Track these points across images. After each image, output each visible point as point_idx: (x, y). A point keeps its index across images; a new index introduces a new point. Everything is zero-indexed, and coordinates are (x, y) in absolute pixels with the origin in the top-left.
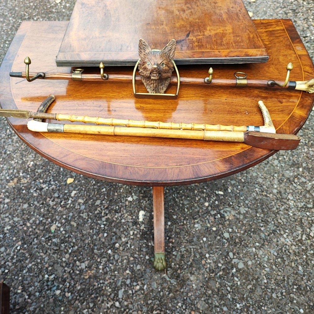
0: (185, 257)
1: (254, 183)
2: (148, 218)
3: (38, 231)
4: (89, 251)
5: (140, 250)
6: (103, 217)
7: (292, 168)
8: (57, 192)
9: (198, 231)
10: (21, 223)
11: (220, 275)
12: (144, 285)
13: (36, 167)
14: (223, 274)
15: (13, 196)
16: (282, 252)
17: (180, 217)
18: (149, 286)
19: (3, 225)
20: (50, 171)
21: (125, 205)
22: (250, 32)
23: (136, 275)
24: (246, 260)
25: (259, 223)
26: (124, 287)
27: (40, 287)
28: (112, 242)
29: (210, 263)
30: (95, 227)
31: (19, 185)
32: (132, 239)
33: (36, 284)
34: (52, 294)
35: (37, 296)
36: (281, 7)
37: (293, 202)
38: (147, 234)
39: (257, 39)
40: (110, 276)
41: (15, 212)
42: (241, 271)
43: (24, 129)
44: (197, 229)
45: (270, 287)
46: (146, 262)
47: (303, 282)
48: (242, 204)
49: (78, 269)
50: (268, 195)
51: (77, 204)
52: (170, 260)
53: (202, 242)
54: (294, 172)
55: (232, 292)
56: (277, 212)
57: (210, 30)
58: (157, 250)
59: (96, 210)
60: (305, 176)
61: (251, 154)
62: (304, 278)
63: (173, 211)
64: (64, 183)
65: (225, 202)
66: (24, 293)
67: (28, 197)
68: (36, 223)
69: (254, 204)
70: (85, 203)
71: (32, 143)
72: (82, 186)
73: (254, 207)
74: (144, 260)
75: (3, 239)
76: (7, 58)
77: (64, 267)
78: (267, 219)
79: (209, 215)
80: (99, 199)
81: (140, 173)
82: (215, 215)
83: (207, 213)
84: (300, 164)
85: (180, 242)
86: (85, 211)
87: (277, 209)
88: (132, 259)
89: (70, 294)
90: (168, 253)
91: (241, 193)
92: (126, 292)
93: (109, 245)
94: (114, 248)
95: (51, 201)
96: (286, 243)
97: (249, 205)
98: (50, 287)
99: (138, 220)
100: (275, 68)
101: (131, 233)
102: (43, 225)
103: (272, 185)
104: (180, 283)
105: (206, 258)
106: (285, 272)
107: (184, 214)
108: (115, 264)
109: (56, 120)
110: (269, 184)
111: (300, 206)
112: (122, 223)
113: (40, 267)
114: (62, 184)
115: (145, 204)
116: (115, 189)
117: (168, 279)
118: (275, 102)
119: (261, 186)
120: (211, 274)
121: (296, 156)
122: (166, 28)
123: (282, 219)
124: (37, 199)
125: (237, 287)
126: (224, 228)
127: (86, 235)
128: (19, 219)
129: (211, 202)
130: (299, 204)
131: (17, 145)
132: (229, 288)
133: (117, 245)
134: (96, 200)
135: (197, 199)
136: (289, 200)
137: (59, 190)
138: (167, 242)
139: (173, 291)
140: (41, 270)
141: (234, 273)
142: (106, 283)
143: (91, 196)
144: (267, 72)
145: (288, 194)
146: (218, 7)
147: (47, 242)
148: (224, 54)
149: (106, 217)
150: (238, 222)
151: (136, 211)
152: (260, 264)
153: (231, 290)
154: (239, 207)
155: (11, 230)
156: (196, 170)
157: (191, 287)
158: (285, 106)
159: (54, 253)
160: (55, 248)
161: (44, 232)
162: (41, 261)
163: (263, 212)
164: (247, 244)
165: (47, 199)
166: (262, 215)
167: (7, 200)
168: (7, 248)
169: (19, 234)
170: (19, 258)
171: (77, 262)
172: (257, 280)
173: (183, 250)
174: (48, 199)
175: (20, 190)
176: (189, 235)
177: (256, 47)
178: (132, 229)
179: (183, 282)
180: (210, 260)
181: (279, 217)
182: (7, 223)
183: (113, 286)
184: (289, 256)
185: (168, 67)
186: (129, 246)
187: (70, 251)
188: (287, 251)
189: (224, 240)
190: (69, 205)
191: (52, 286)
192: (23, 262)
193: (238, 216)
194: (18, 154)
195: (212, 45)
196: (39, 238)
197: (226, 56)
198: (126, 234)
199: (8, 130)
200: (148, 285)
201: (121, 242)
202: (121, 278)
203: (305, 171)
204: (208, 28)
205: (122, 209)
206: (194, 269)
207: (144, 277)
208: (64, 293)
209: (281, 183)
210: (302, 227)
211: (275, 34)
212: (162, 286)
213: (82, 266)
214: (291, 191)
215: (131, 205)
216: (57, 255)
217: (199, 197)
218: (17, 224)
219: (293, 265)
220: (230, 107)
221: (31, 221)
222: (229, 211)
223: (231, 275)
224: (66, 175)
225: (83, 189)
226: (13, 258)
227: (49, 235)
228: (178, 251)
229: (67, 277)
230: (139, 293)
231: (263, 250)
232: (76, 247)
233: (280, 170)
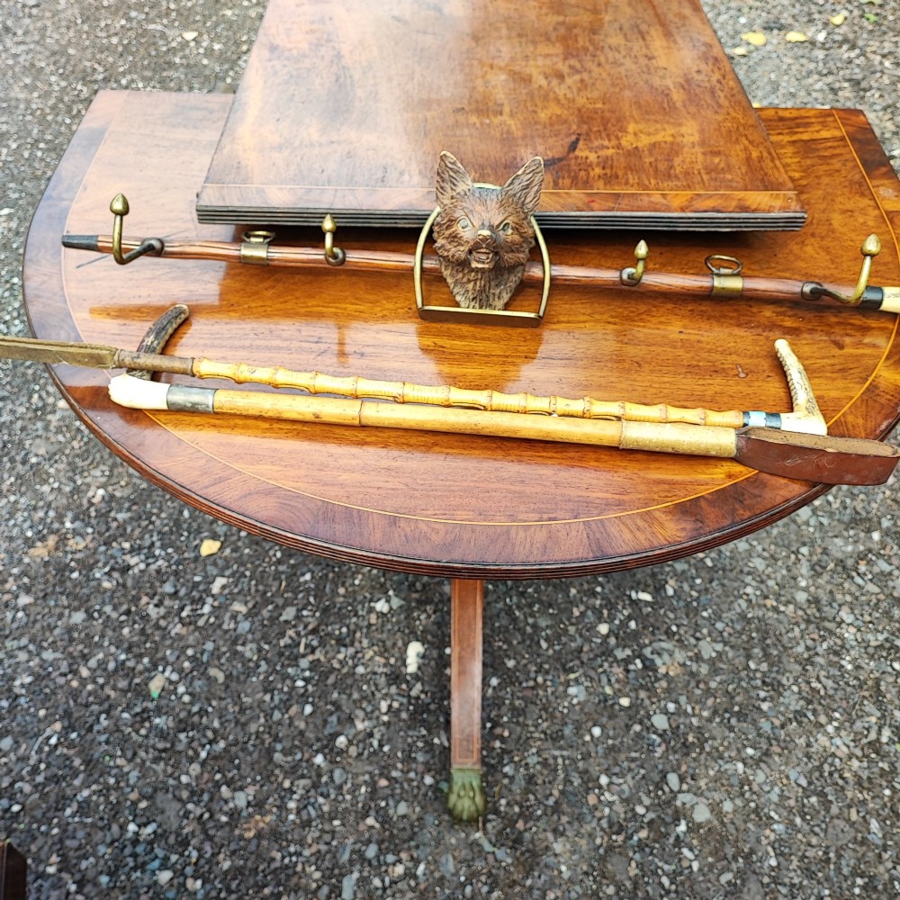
0: (540, 782)
1: (741, 571)
2: (433, 663)
3: (112, 694)
4: (260, 756)
5: (408, 759)
6: (304, 656)
7: (852, 532)
8: (172, 578)
9: (577, 708)
10: (64, 667)
11: (640, 840)
12: (417, 862)
13: (113, 504)
14: (648, 838)
15: (42, 587)
16: (821, 776)
17: (525, 665)
18: (432, 867)
19: (9, 671)
20: (154, 518)
21: (366, 623)
22: (751, 142)
23: (395, 832)
24: (717, 796)
25: (756, 688)
26: (358, 867)
27: (113, 860)
28: (326, 733)
29: (610, 804)
30: (279, 686)
31: (61, 554)
32: (384, 724)
33: (102, 849)
34: (147, 880)
35: (104, 886)
36: (820, 73)
37: (852, 630)
38: (429, 711)
39: (771, 165)
40: (317, 834)
41: (48, 634)
42: (701, 831)
43: (100, 398)
44: (575, 701)
45: (787, 880)
46: (425, 795)
47: (881, 869)
48: (705, 631)
49: (226, 808)
50: (782, 608)
51: (228, 615)
52: (496, 789)
53: (588, 738)
54: (856, 542)
55: (676, 892)
56: (808, 660)
57: (635, 134)
58: (458, 760)
59: (283, 635)
60: (890, 557)
61: (756, 492)
62: (886, 856)
63: (505, 647)
64: (192, 555)
65: (657, 624)
66: (65, 875)
67: (85, 591)
68: (106, 669)
69: (740, 633)
70: (250, 615)
71: (122, 440)
72: (243, 564)
73: (739, 641)
74: (418, 787)
75: (9, 712)
76: (54, 194)
77: (184, 803)
78: (779, 677)
79: (611, 659)
80: (292, 605)
81: (434, 537)
82: (627, 661)
83: (603, 654)
84: (875, 519)
85: (524, 737)
86: (250, 637)
87: (808, 648)
88: (383, 783)
89: (199, 883)
90: (490, 768)
91: (702, 598)
92: (363, 881)
93: (318, 740)
94: (332, 750)
95: (151, 606)
96: (833, 749)
97: (725, 634)
98: (140, 860)
99: (403, 669)
100: (821, 247)
101: (384, 706)
102: (127, 675)
103: (794, 578)
104: (522, 859)
105: (600, 787)
106: (829, 836)
107: (539, 655)
108: (333, 796)
109: (193, 375)
110: (783, 577)
111: (873, 643)
112: (357, 677)
113: (113, 799)
114: (186, 555)
115: (424, 622)
116: (338, 575)
117: (488, 847)
118: (822, 345)
119: (762, 582)
120: (614, 837)
121: (862, 496)
122: (510, 122)
123: (823, 679)
124: (112, 598)
125: (688, 878)
126: (654, 700)
127: (251, 708)
128: (58, 655)
129: (617, 622)
130: (870, 637)
131: (61, 438)
132: (665, 881)
133: (341, 741)
134: (284, 607)
135: (576, 612)
136: (843, 625)
137: (176, 573)
138: (488, 737)
139: (501, 884)
140: (116, 810)
141: (682, 836)
142: (307, 853)
143: (269, 594)
144: (798, 258)
145: (840, 605)
146: (657, 68)
147: (137, 726)
148: (676, 203)
149: (311, 658)
150: (693, 684)
151: (400, 643)
152: (756, 811)
153: (673, 887)
154: (698, 639)
155: (32, 688)
156: (598, 535)
157: (556, 873)
158: (852, 355)
159: (156, 760)
160: (161, 745)
161: (129, 695)
162: (118, 782)
163: (767, 655)
164: (721, 749)
165: (140, 599)
166: (764, 667)
167: (24, 600)
168: (21, 739)
169: (56, 701)
170: (54, 770)
171: (224, 788)
172: (747, 857)
173: (532, 760)
174: (145, 599)
175: (63, 569)
176: (552, 716)
177: (768, 185)
178: (386, 694)
179: (531, 859)
180: (610, 794)
181: (814, 674)
182: (22, 666)
183: (327, 864)
184: (843, 789)
185: (521, 235)
186: (375, 743)
187: (203, 754)
188: (836, 775)
189: (654, 737)
190: (205, 618)
191: (147, 858)
192: (64, 784)
193: (694, 667)
194: (61, 466)
195: (644, 177)
196: (112, 713)
197: (683, 210)
198: (369, 709)
199: (36, 396)
200: (428, 863)
201: (352, 732)
202: (351, 840)
203: (889, 540)
204: (631, 127)
205: (358, 635)
206: (565, 819)
207: (420, 838)
208: (181, 879)
209: (819, 575)
210: (879, 704)
211: (818, 150)
212: (469, 866)
213: (237, 802)
214: (848, 598)
215: (383, 626)
216: (166, 764)
217: (582, 608)
218: (50, 669)
219: (854, 816)
220: (692, 354)
221: (93, 663)
222: (667, 651)
223: (672, 840)
224: (199, 531)
225: (248, 573)
226: (35, 771)
227: (145, 704)
228: (517, 765)
229: (193, 832)
230: (400, 885)
231: (767, 770)
232: (222, 744)
233: (817, 535)
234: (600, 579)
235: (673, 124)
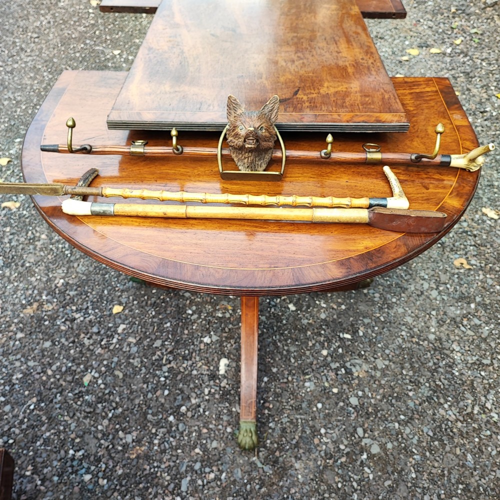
0: (288, 431)
1: (400, 324)
2: (233, 369)
3: (64, 383)
4: (140, 416)
5: (219, 418)
6: (165, 365)
7: (460, 304)
8: (97, 325)
9: (310, 393)
10: (39, 369)
11: (342, 463)
12: (221, 472)
13: (68, 287)
14: (346, 461)
15: (29, 329)
16: (441, 431)
17: (283, 371)
18: (230, 475)
19: (10, 371)
20: (89, 294)
21: (198, 348)
22: (385, 91)
23: (210, 456)
24: (384, 440)
25: (407, 384)
26: (190, 474)
27: (61, 469)
28: (175, 405)
29: (326, 444)
30: (152, 380)
31: (40, 312)
32: (206, 400)
33: (55, 463)
34: (78, 479)
35: (56, 482)
37: (459, 354)
38: (230, 394)
39: (394, 101)
40: (169, 457)
41: (31, 353)
42: (375, 459)
44: (308, 390)
45: (421, 485)
46: (227, 437)
47: (473, 480)
48: (379, 354)
49: (121, 443)
50: (421, 343)
51: (126, 344)
52: (265, 435)
53: (315, 409)
54: (462, 309)
55: (361, 490)
56: (435, 369)
57: (328, 87)
58: (244, 417)
59: (154, 354)
60: (480, 317)
61: (379, 255)
62: (475, 473)
63: (272, 361)
64: (108, 313)
65: (354, 351)
66: (35, 476)
67: (52, 331)
68: (61, 371)
69: (398, 356)
70: (137, 344)
72: (135, 318)
73: (398, 359)
74: (223, 433)
75: (9, 392)
77: (99, 440)
78: (419, 379)
79: (328, 368)
80: (160, 339)
81: (217, 275)
82: (337, 369)
83: (324, 365)
84: (473, 297)
85: (281, 408)
86: (137, 355)
87: (435, 364)
88: (205, 431)
89: (105, 481)
90: (261, 424)
91: (378, 337)
92: (193, 481)
93: (171, 408)
94: (178, 414)
95: (86, 339)
96: (447, 417)
97: (390, 356)
98: (75, 469)
99: (217, 372)
100: (421, 142)
101: (206, 391)
102: (72, 374)
103: (428, 327)
104: (278, 471)
105: (321, 435)
106: (444, 462)
107: (290, 366)
108: (178, 438)
110: (422, 326)
111: (470, 362)
112: (193, 376)
113: (62, 437)
114: (105, 313)
115: (229, 348)
116: (184, 324)
117: (259, 465)
118: (418, 188)
119: (411, 329)
120: (328, 461)
121: (465, 285)
122: (265, 82)
123: (443, 380)
124: (65, 334)
125: (367, 483)
126: (351, 390)
127: (136, 391)
128: (36, 363)
129: (332, 349)
130: (469, 358)
131: (42, 253)
132: (355, 484)
133: (183, 409)
134: (155, 340)
135: (310, 344)
136: (454, 352)
137: (99, 322)
138: (260, 409)
139: (266, 485)
140: (63, 443)
141: (364, 461)
142: (163, 466)
143: (148, 333)
144: (409, 147)
145: (453, 342)
146: (342, 57)
147: (76, 400)
148: (345, 118)
149: (168, 366)
150: (372, 382)
151: (216, 359)
152: (405, 448)
153: (359, 488)
154: (375, 358)
155: (22, 380)
156: (298, 274)
157: (296, 479)
158: (432, 193)
159: (85, 417)
160: (88, 410)
161: (73, 384)
162: (65, 429)
163: (412, 367)
164: (387, 415)
165: (80, 335)
166: (411, 373)
167: (20, 335)
168: (15, 406)
169: (34, 387)
170: (32, 422)
171: (120, 433)
172: (400, 473)
173: (285, 420)
174: (82, 335)
175: (40, 320)
176: (296, 397)
177: (390, 110)
178: (208, 385)
179: (283, 471)
180: (326, 439)
181: (438, 377)
182: (17, 369)
183: (173, 472)
184: (452, 438)
185: (269, 133)
186: (201, 410)
187: (110, 415)
188: (449, 430)
189: (351, 409)
190: (114, 345)
191: (78, 468)
192: (37, 429)
193: (373, 373)
194: (42, 268)
195: (330, 107)
196: (63, 393)
197: (348, 122)
198: (199, 393)
199: (30, 232)
200: (228, 473)
201: (189, 404)
202: (187, 460)
203: (480, 308)
204: (326, 84)
205: (194, 354)
206: (301, 451)
207: (223, 460)
208: (96, 479)
209: (442, 326)
210: (473, 393)
211: (423, 97)
212: (249, 475)
213: (127, 440)
214: (457, 338)
215: (207, 350)
216: (91, 420)
217: (314, 342)
218: (32, 371)
219: (458, 452)
220: (352, 192)
221: (54, 368)
222: (359, 364)
223: (359, 463)
224: (112, 301)
225: (137, 323)
226: (22, 422)
227: (80, 389)
228: (277, 423)
229: (103, 455)
230: (212, 484)
231: (411, 427)
232: (120, 410)
233: (441, 305)
234: (324, 327)
235: (347, 83)
